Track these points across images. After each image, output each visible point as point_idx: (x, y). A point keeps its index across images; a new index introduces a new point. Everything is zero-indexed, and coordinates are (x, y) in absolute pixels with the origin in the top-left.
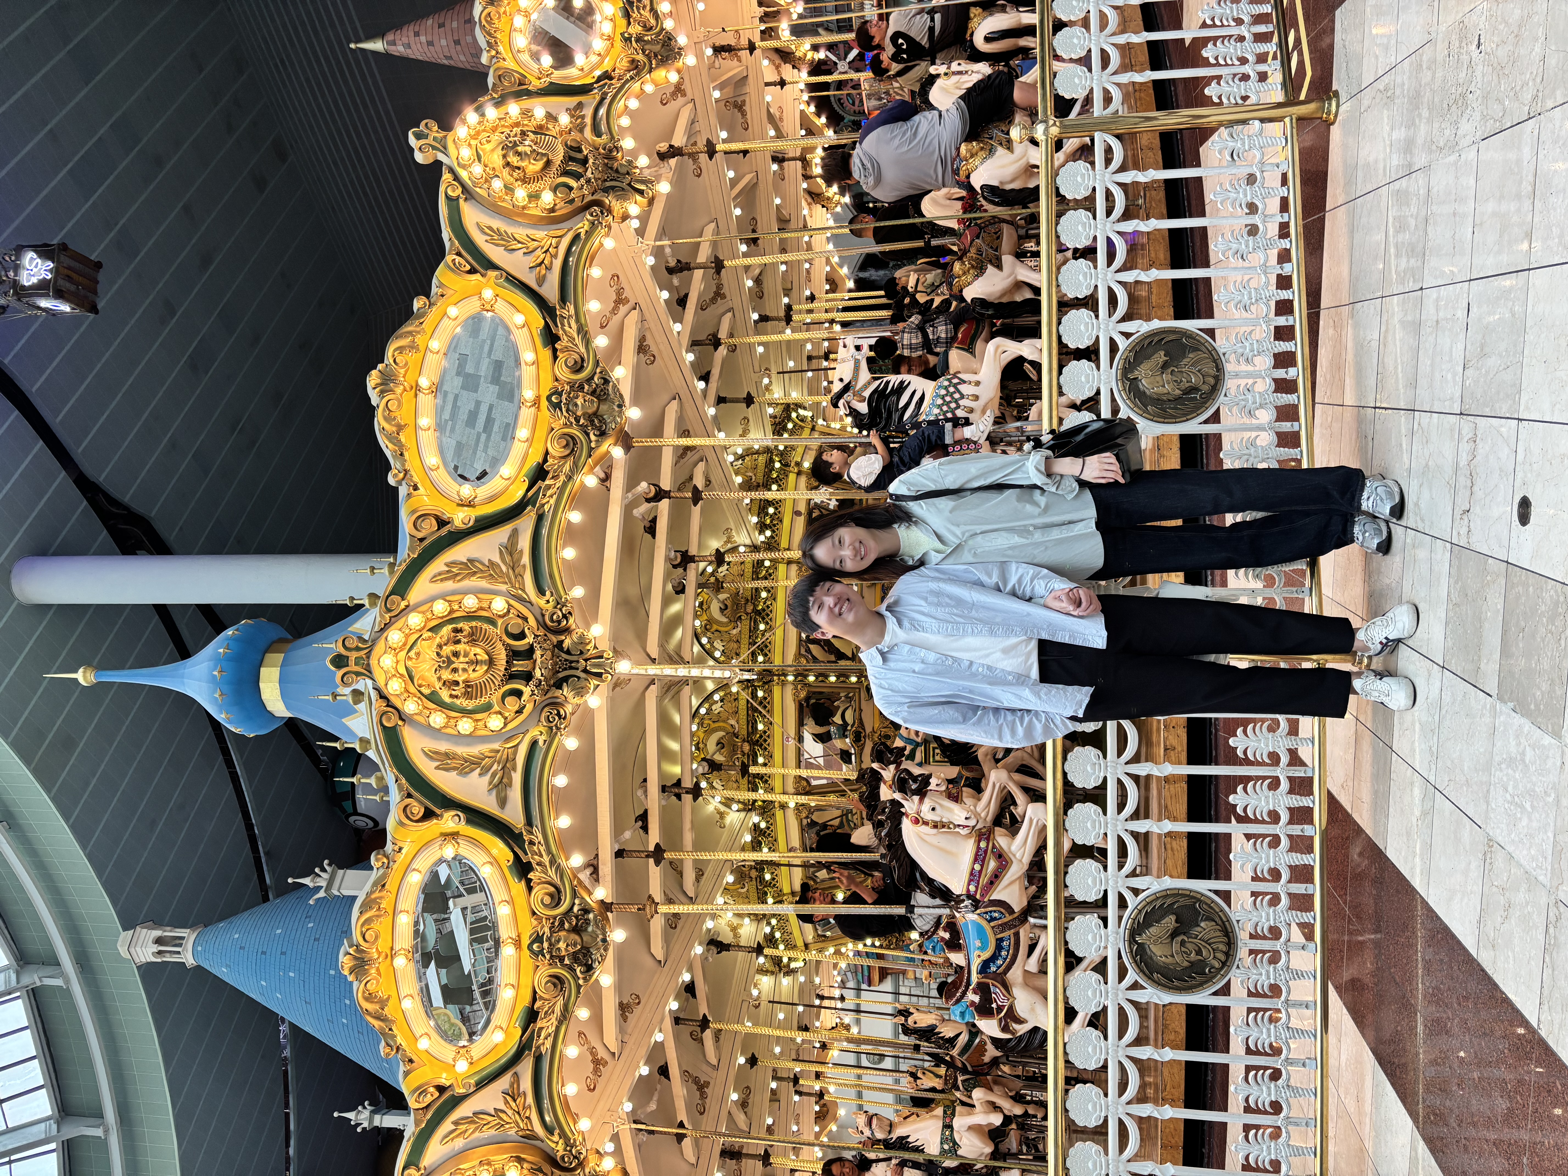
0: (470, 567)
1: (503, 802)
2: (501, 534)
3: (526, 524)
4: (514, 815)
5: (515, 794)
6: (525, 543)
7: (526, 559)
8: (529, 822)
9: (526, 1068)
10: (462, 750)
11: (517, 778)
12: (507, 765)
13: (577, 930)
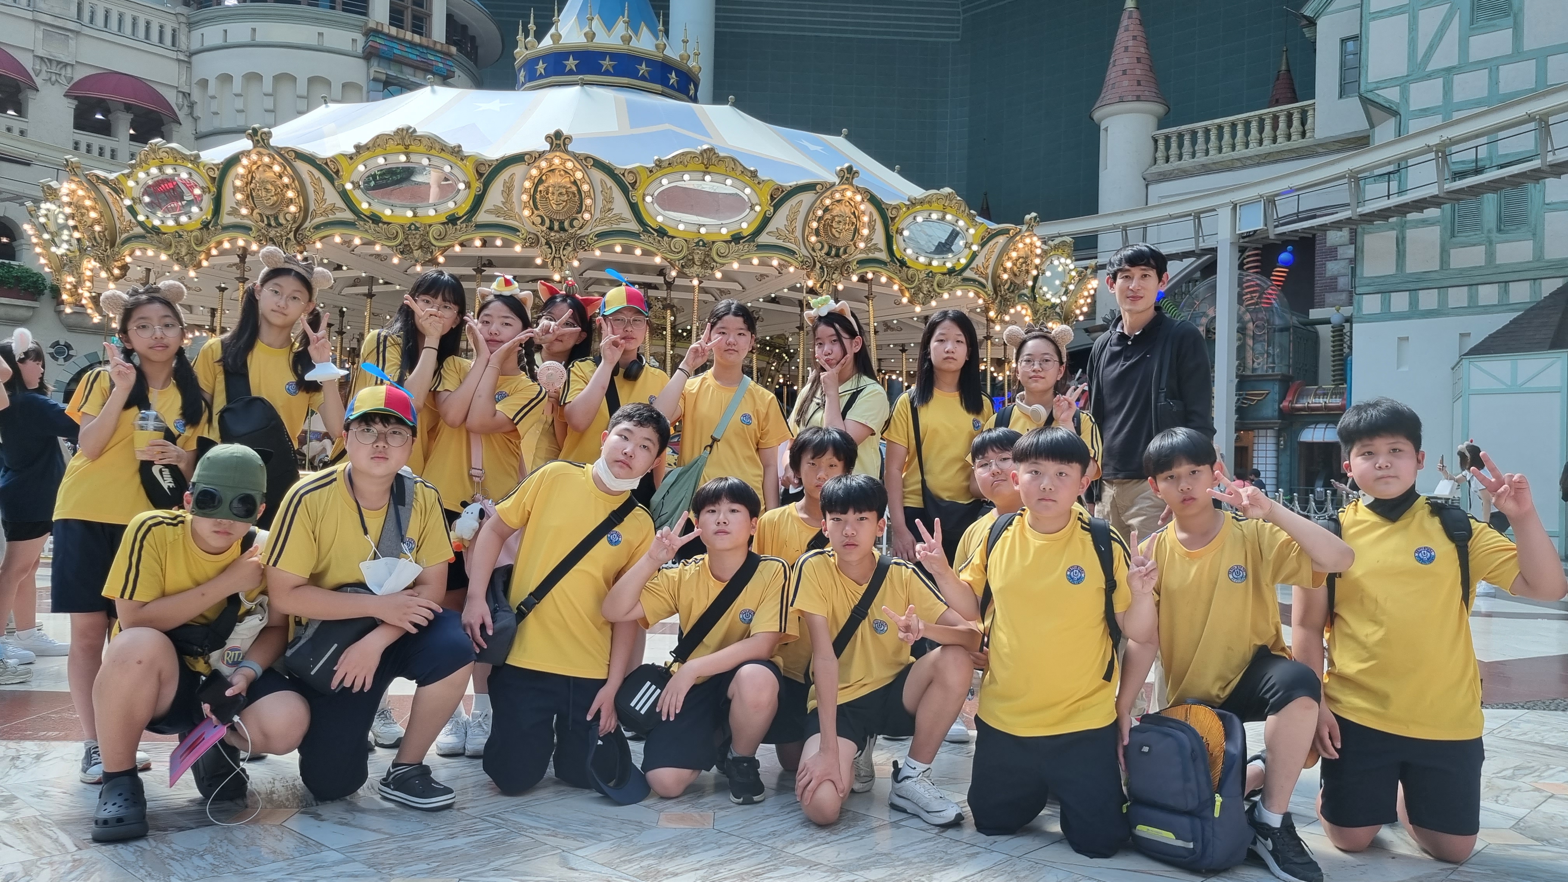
0: (610, 198)
1: (489, 212)
3: (635, 227)
4: (481, 218)
5: (492, 219)
7: (615, 227)
8: (477, 225)
9: (348, 216)
10: (513, 195)
11: (501, 221)
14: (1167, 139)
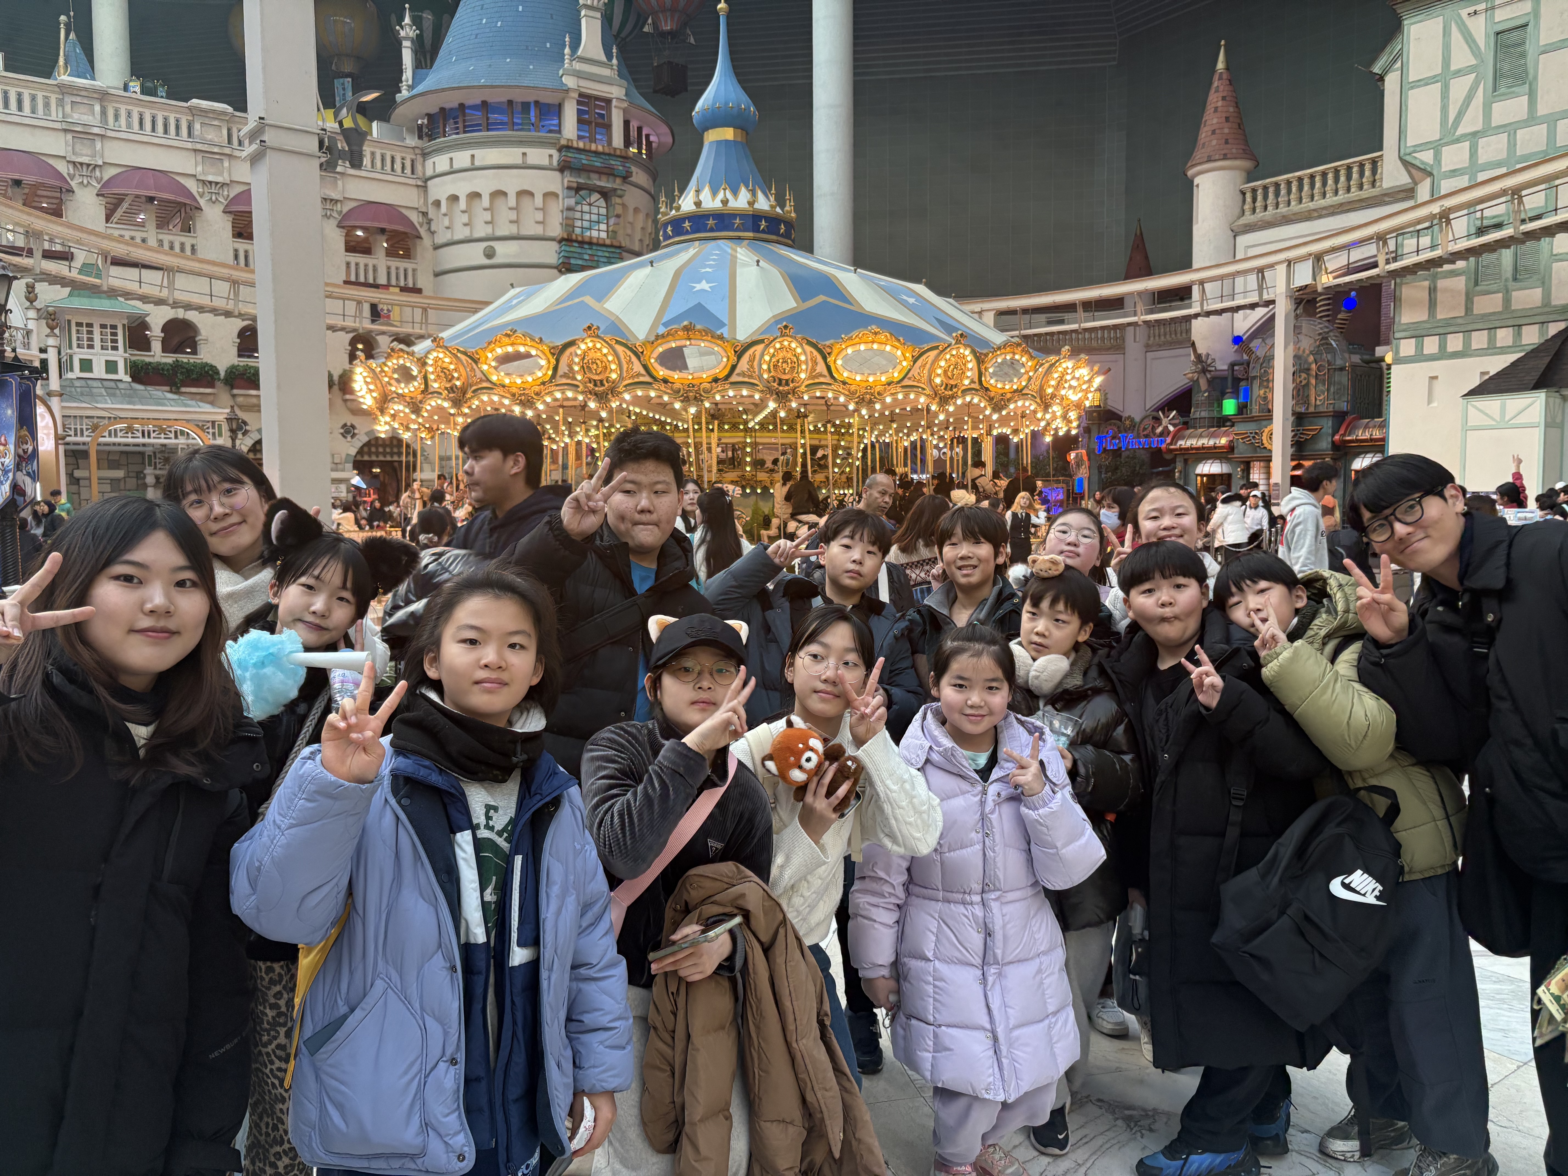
0: (815, 363)
1: (738, 375)
2: (825, 372)
3: (828, 380)
4: (734, 378)
5: (741, 379)
6: (822, 380)
7: (817, 381)
8: (732, 383)
9: (647, 379)
10: (756, 363)
11: (746, 380)
12: (750, 377)
13: (696, 398)
14: (1254, 191)
